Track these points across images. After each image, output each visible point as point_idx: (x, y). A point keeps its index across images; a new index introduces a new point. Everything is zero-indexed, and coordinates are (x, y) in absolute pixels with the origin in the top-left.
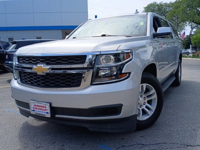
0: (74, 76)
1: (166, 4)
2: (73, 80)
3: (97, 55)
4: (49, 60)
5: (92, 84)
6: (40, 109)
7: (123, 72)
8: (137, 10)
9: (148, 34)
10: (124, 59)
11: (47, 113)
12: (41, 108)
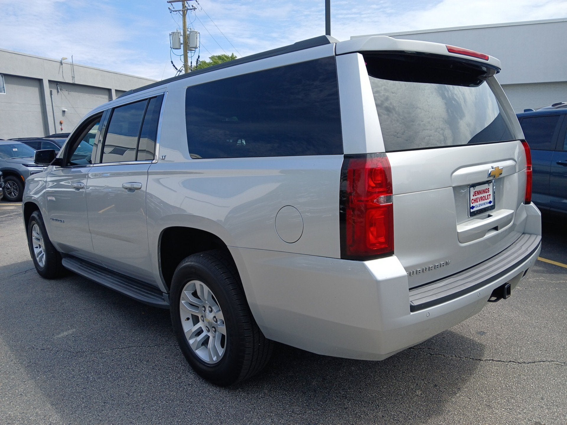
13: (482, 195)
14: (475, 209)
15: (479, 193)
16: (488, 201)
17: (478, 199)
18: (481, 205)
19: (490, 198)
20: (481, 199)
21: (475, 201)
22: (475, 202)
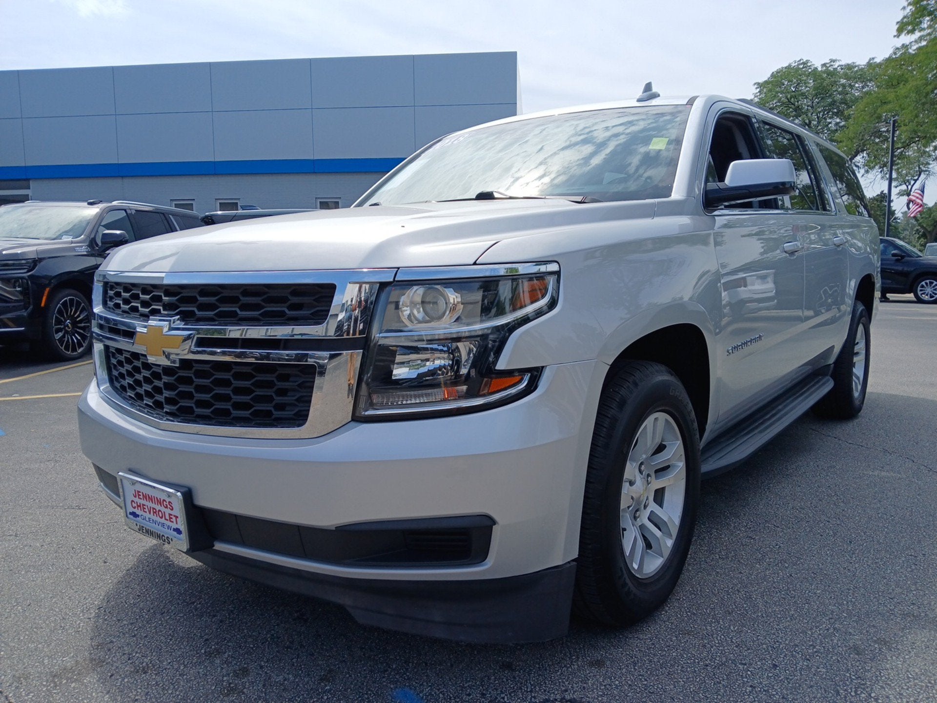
0: (284, 378)
1: (849, 67)
2: (282, 392)
3: (383, 285)
4: (191, 300)
5: (357, 419)
6: (155, 512)
7: (501, 365)
8: (648, 87)
9: (678, 193)
10: (516, 304)
11: (178, 531)
12: (158, 507)
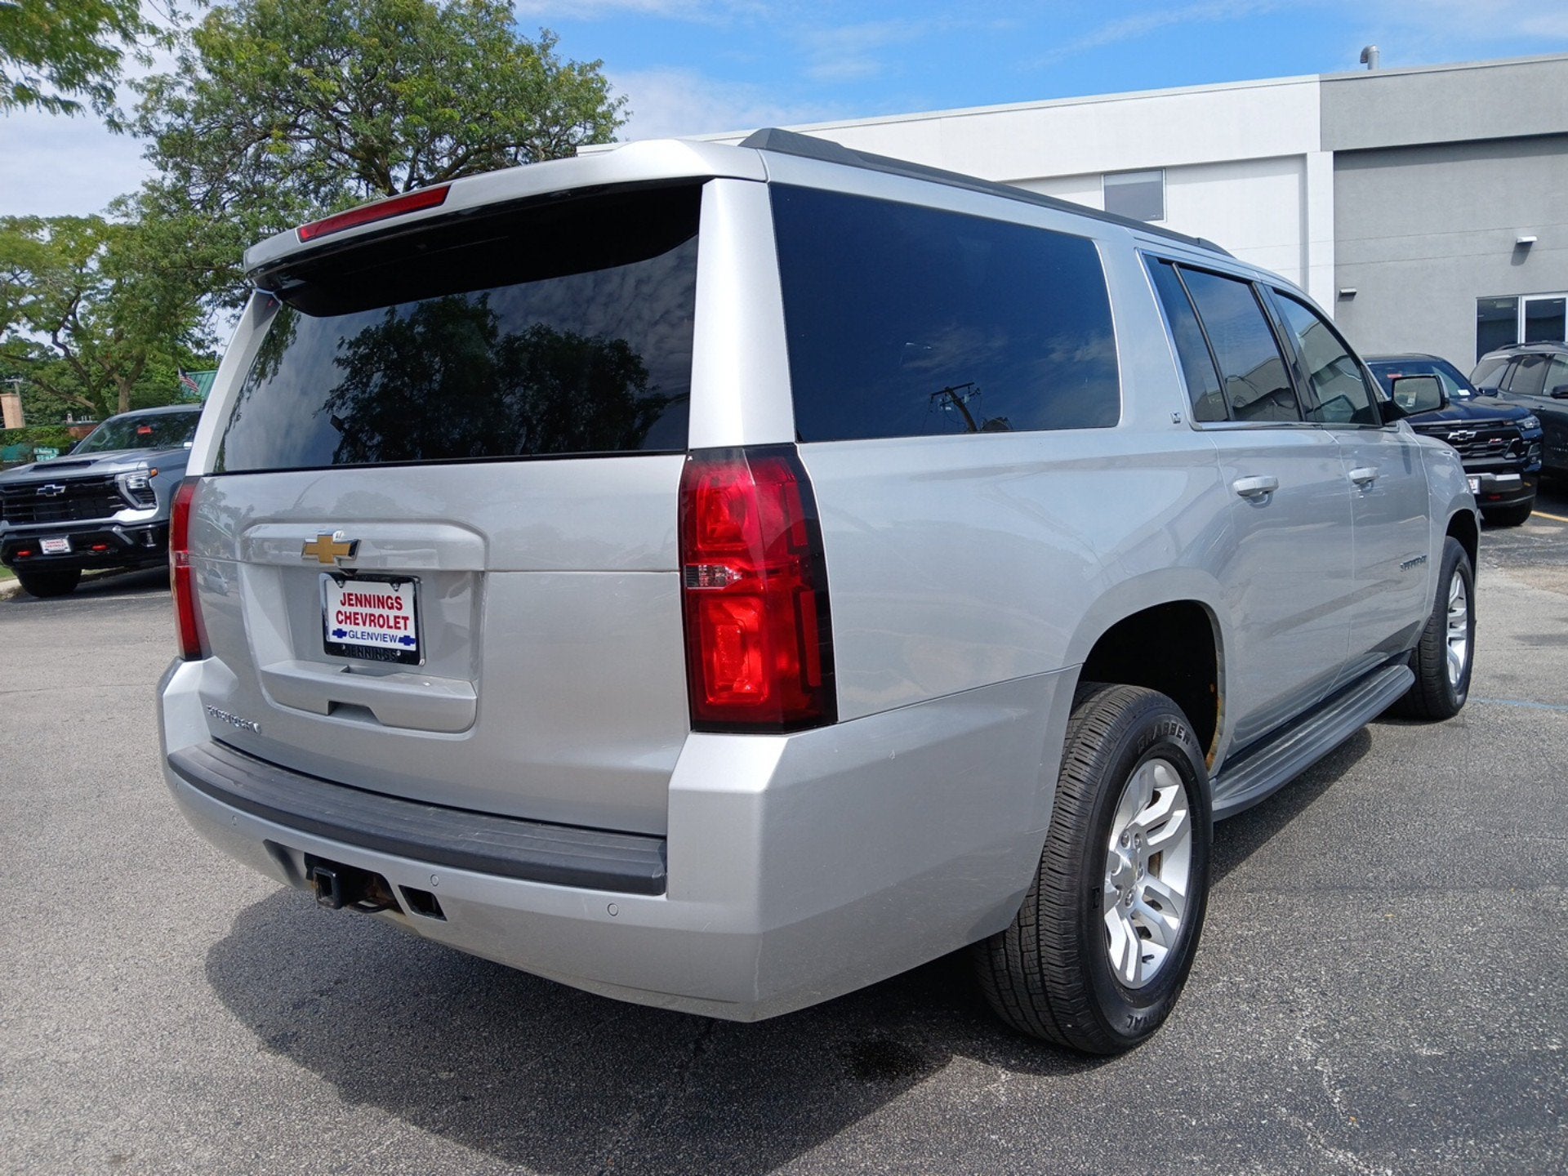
13: (377, 612)
14: (346, 640)
15: (362, 600)
16: (401, 633)
17: (359, 617)
18: (371, 636)
19: (406, 629)
20: (371, 621)
21: (347, 618)
22: (348, 621)
